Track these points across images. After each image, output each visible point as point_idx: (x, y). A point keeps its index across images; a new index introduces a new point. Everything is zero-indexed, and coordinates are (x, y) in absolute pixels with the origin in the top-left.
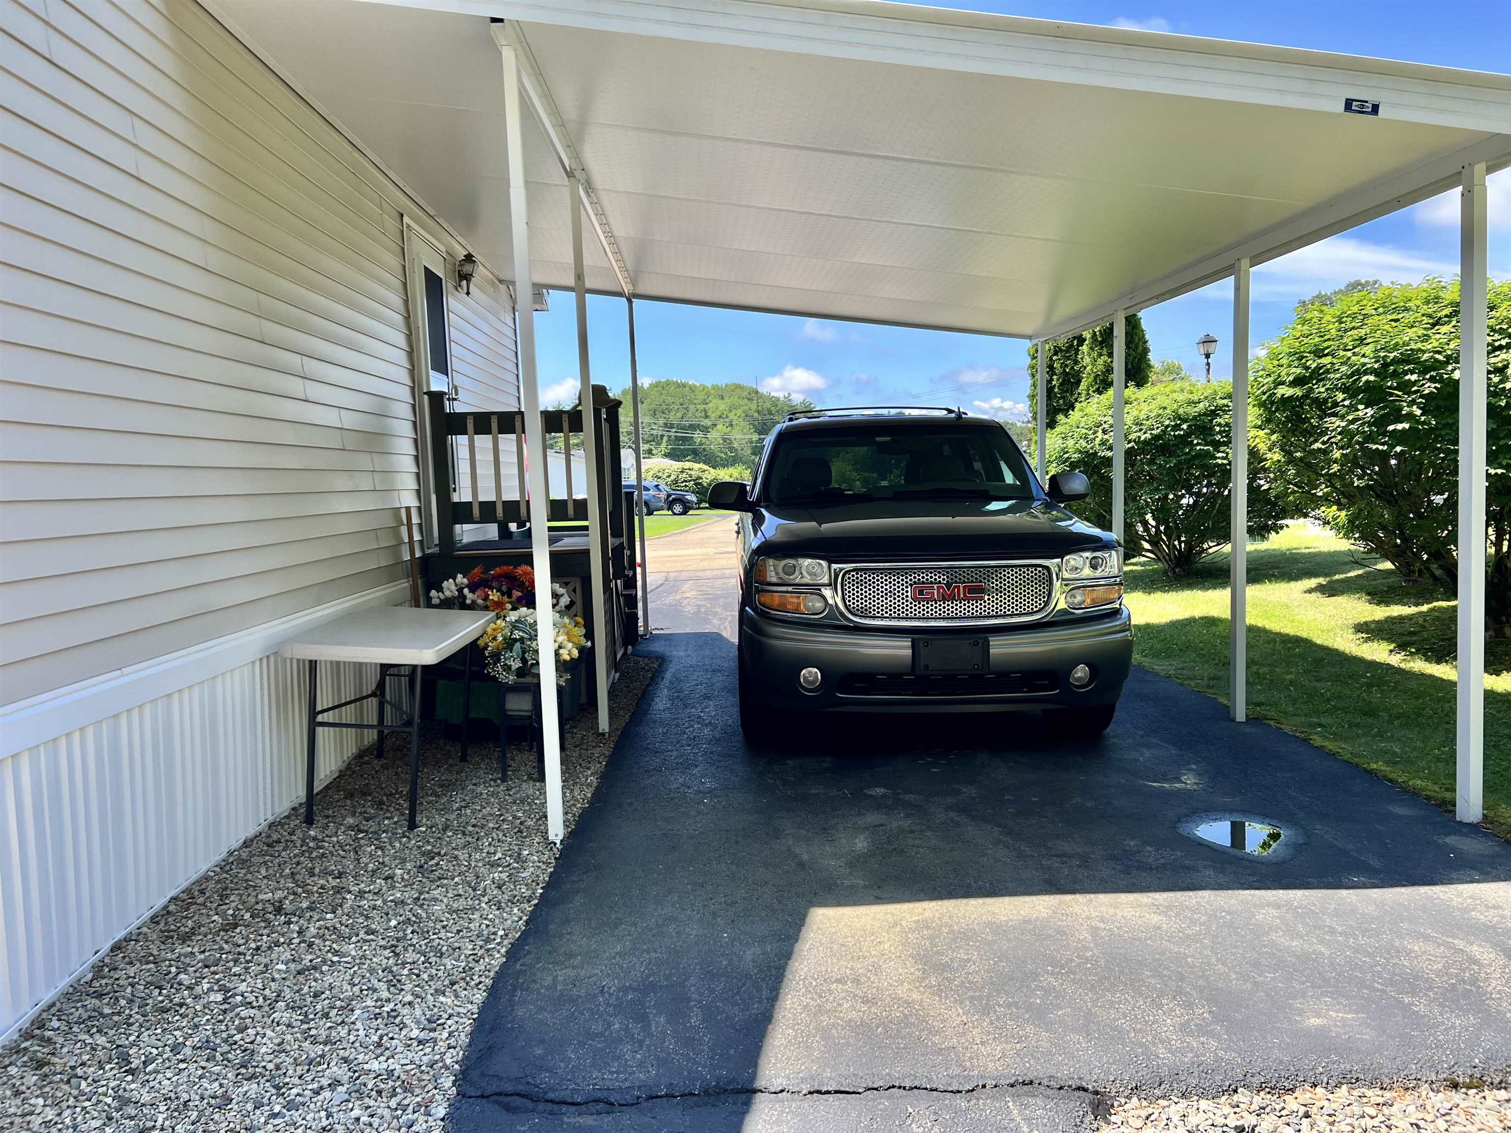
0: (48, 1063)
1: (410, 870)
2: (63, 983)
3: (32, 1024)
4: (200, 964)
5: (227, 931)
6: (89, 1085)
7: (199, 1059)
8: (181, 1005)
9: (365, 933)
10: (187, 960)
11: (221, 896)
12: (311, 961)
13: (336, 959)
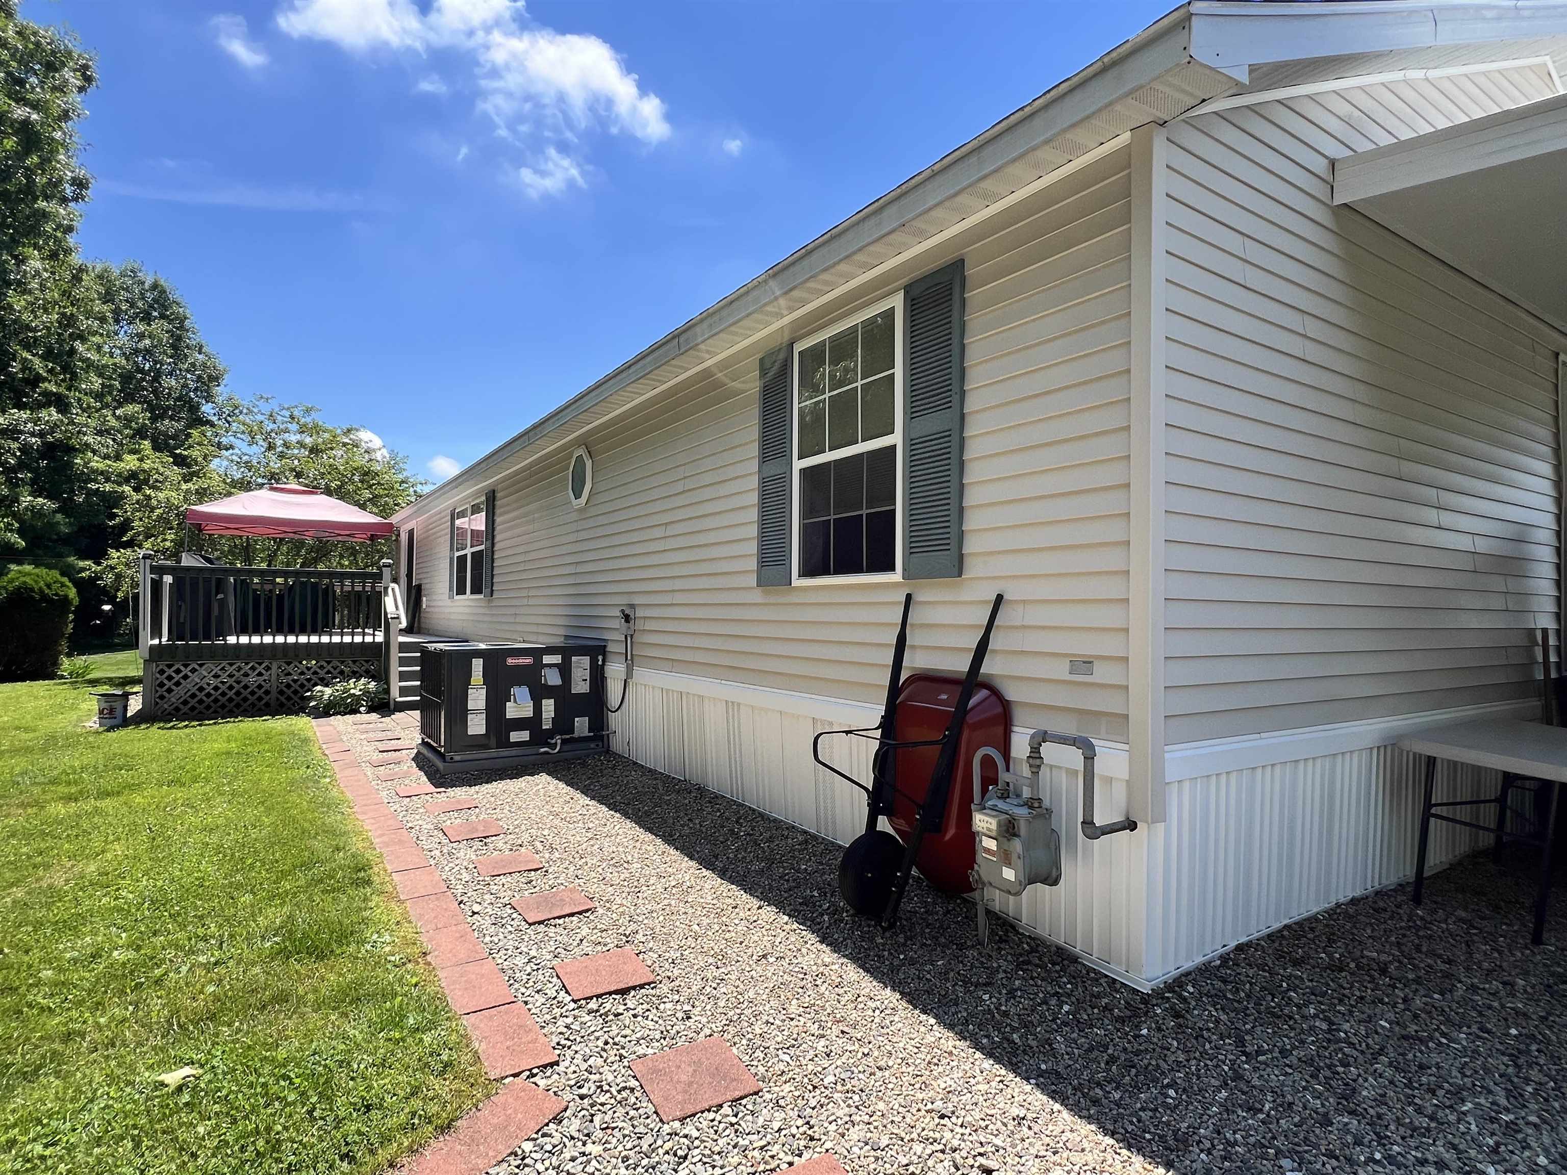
0: (1183, 1017)
1: (1534, 985)
2: (1199, 960)
3: (1174, 981)
4: (1308, 990)
5: (1333, 971)
6: (1211, 1048)
7: (1303, 1071)
8: (1291, 1018)
9: (1479, 1028)
10: (1297, 982)
11: (1329, 939)
12: (1416, 1031)
13: (1444, 1041)
